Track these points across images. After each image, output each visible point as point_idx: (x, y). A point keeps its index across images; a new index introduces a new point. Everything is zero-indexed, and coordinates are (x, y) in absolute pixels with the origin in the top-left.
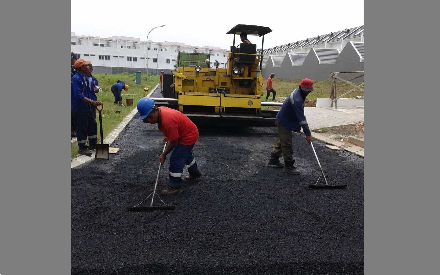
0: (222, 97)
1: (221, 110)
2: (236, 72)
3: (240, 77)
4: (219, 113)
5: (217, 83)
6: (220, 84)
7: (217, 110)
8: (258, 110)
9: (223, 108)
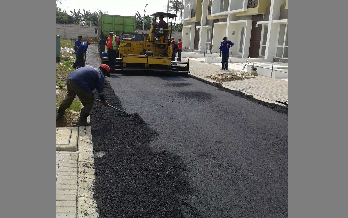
0: (149, 58)
1: (148, 66)
2: (157, 39)
3: (159, 42)
4: (147, 68)
5: (144, 45)
6: (146, 46)
7: (146, 66)
8: (169, 66)
9: (149, 65)
